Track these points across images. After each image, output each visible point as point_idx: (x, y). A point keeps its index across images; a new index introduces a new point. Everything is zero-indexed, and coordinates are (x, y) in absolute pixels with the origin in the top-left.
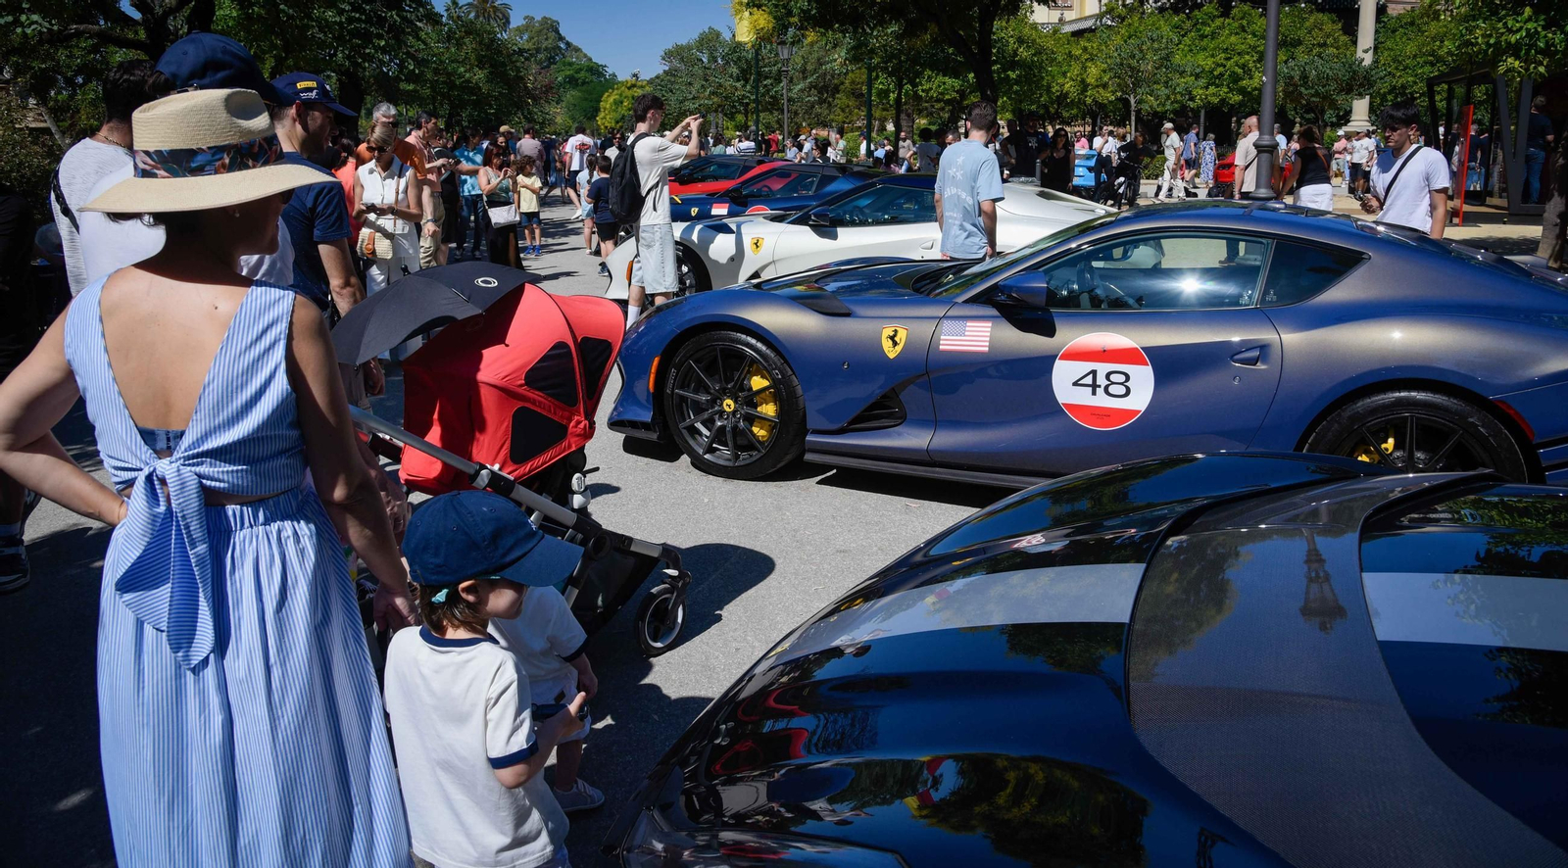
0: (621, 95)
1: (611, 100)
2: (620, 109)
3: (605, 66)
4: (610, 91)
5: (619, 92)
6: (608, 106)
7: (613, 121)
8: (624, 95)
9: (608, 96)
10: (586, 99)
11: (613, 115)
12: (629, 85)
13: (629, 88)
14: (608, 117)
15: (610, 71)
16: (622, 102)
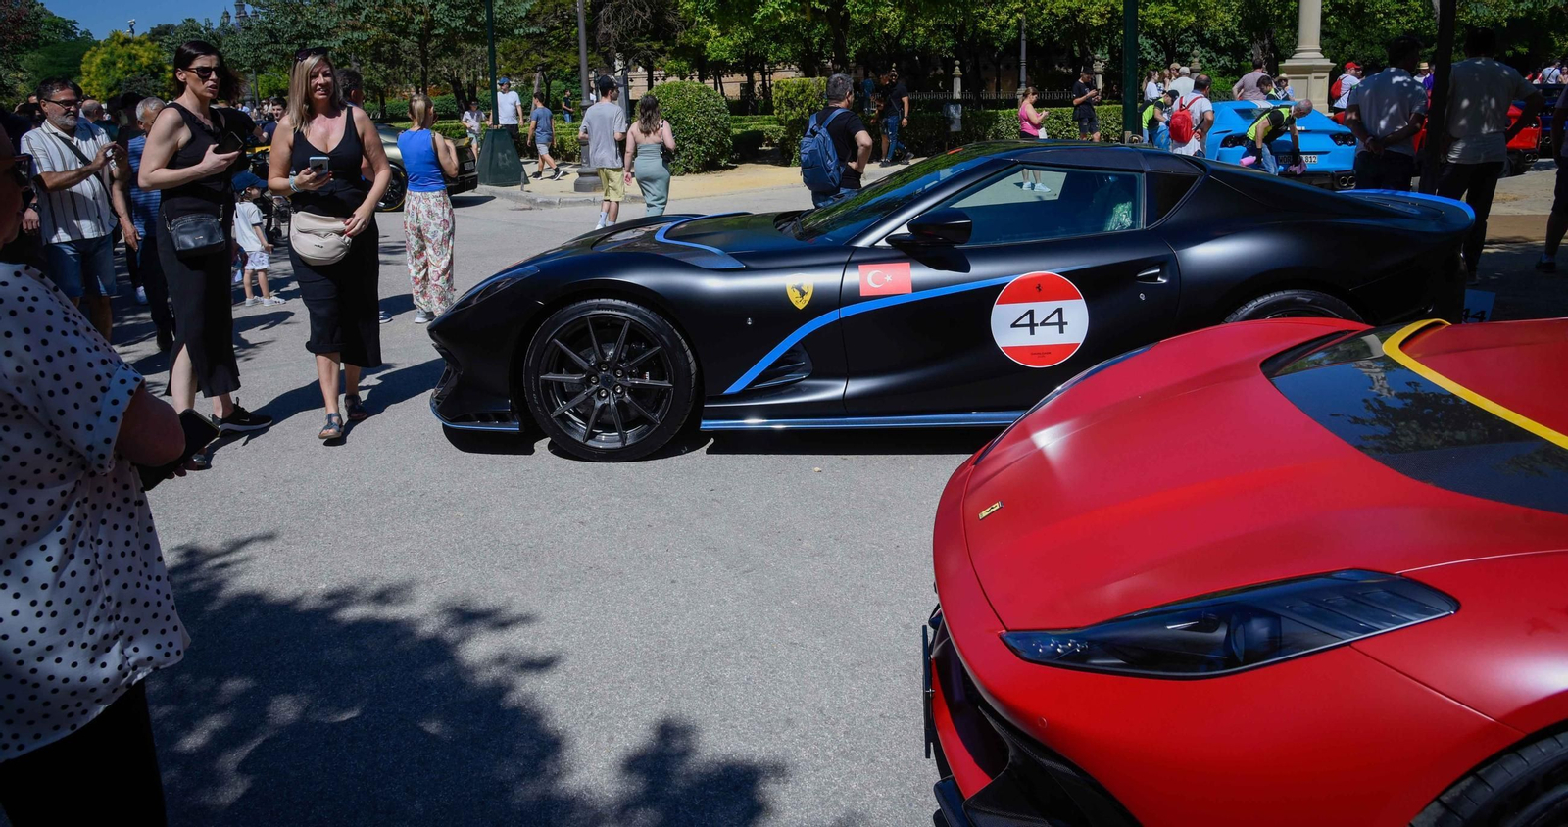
0: (111, 53)
1: (98, 60)
2: (111, 72)
3: (75, 22)
4: (94, 48)
5: (109, 49)
6: (93, 69)
7: (103, 89)
8: (116, 53)
9: (92, 56)
10: (52, 63)
11: (102, 80)
12: (121, 40)
13: (123, 44)
14: (95, 83)
15: (82, 28)
16: (114, 64)
